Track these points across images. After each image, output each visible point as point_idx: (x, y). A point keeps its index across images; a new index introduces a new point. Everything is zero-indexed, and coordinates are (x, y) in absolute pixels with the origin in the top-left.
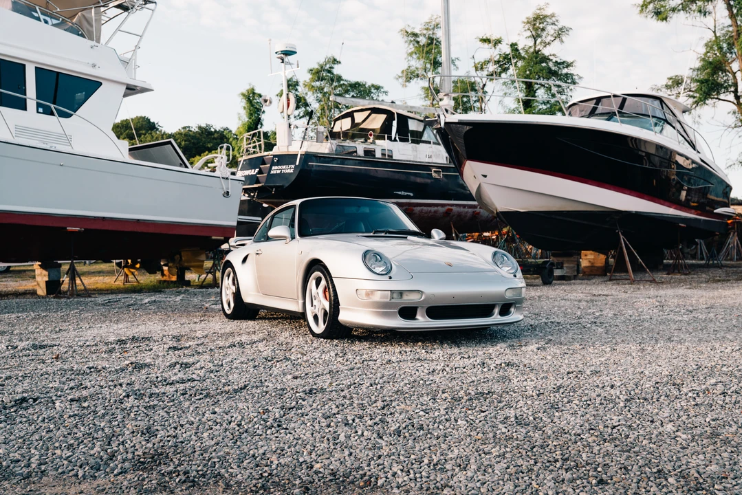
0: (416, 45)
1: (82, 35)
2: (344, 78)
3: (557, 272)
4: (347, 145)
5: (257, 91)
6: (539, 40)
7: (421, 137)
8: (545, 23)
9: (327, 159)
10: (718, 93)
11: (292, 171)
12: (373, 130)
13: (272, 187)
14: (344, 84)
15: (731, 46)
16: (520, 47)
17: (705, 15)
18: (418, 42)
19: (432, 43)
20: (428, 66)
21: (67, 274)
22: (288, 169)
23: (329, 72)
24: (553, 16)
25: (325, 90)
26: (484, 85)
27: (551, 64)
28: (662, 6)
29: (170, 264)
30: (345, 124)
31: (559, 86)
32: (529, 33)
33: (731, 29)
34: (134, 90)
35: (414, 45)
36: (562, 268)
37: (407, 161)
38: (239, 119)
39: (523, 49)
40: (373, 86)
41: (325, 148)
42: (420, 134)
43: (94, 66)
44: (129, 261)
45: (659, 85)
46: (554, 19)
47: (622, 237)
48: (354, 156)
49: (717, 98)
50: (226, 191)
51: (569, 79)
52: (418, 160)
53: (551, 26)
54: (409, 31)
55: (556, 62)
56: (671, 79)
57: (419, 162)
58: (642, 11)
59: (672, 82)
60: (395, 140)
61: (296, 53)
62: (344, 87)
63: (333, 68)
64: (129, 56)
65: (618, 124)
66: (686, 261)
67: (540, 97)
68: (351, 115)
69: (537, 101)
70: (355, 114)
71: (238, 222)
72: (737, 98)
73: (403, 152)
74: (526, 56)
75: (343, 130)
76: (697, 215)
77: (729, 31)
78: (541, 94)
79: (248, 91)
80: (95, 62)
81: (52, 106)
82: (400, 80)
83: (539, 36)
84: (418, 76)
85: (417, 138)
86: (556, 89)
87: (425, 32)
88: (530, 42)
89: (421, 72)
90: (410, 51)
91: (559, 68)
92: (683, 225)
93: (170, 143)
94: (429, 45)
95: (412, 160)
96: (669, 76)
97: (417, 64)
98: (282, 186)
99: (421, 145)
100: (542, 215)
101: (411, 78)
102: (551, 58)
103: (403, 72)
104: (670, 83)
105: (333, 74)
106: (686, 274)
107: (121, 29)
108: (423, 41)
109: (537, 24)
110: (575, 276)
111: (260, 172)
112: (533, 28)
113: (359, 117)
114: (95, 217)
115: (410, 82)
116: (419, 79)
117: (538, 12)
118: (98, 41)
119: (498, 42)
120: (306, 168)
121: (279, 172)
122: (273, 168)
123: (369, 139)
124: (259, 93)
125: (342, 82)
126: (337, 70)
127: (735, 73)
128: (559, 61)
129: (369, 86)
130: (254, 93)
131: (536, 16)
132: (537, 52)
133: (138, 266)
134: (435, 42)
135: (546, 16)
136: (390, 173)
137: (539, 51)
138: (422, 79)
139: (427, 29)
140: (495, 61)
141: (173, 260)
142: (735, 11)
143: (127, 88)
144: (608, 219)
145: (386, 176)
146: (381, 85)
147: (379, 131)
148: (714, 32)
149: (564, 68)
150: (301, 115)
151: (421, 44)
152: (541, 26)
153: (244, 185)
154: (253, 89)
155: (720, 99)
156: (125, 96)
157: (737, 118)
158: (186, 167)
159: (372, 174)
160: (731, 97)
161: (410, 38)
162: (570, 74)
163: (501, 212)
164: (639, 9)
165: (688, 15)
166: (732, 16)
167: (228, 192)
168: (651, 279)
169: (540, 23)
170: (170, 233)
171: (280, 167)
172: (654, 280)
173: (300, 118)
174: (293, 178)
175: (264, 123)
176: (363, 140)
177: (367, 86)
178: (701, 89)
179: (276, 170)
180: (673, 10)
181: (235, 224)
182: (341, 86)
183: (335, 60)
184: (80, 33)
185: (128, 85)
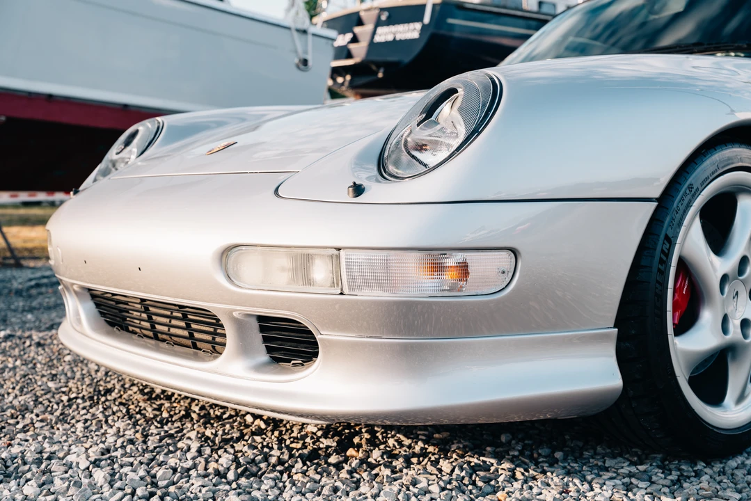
11: (415, 36)
13: (379, 65)
22: (410, 32)
50: (302, 56)
98: (398, 63)
111: (355, 40)
121: (390, 38)
122: (380, 30)
171: (393, 29)
174: (417, 50)
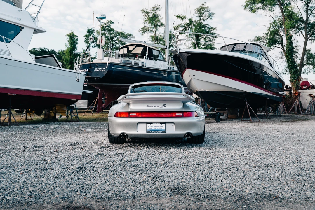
0: (148, 17)
1: (14, 5)
2: (115, 30)
3: (221, 117)
4: (128, 60)
5: (75, 34)
6: (202, 18)
7: (158, 58)
8: (204, 11)
9: (119, 66)
10: (276, 44)
11: (104, 71)
12: (138, 54)
13: (95, 78)
14: (115, 33)
15: (281, 25)
16: (194, 20)
17: (272, 11)
18: (149, 16)
19: (155, 16)
20: (153, 26)
21: (7, 115)
22: (103, 70)
23: (109, 27)
24: (208, 8)
25: (106, 35)
26: (178, 36)
27: (206, 28)
28: (253, 7)
29: (51, 111)
30: (125, 51)
31: (209, 38)
32: (197, 15)
33: (280, 18)
34: (37, 31)
35: (147, 17)
36: (223, 115)
37: (153, 68)
38: (66, 46)
39: (195, 21)
40: (128, 34)
41: (118, 61)
42: (157, 56)
43: (20, 19)
44: (30, 110)
45: (252, 40)
46: (208, 9)
47: (247, 103)
48: (131, 65)
49: (275, 46)
50: (78, 79)
51: (214, 35)
52: (157, 68)
53: (207, 12)
54: (145, 10)
55: (209, 28)
56: (256, 37)
57: (158, 68)
58: (245, 8)
59: (257, 38)
60: (147, 59)
61: (105, 18)
62: (115, 34)
63: (110, 25)
64: (35, 15)
65: (247, 56)
66: (269, 114)
67: (202, 42)
68: (127, 47)
69: (201, 44)
70: (129, 46)
71: (83, 93)
72: (283, 46)
73: (150, 64)
74: (196, 25)
75: (124, 53)
76: (273, 94)
77: (280, 19)
78: (202, 41)
79: (70, 33)
80: (21, 18)
81: (3, 37)
82: (141, 32)
83: (201, 16)
84: (149, 31)
85: (156, 58)
86: (208, 39)
87: (152, 11)
88: (198, 19)
89: (150, 29)
90: (145, 20)
91: (209, 30)
92: (268, 98)
93: (53, 56)
94: (154, 17)
95: (154, 67)
96: (256, 36)
97: (148, 25)
98: (100, 77)
99: (158, 61)
100: (216, 93)
101: (145, 31)
102: (206, 26)
103: (142, 28)
104: (256, 39)
105: (110, 28)
106: (269, 119)
107: (32, 3)
108: (151, 15)
109: (201, 11)
110: (226, 119)
111: (89, 71)
112: (200, 13)
113: (131, 48)
114: (21, 89)
115: (144, 33)
116: (149, 32)
117: (202, 6)
118: (21, 8)
119: (184, 17)
120: (111, 69)
121: (98, 71)
122: (95, 69)
123: (136, 58)
124: (75, 35)
125: (114, 32)
126: (112, 26)
127: (282, 36)
128: (210, 27)
129: (126, 34)
130: (73, 35)
131: (200, 8)
132: (201, 23)
133: (34, 112)
134: (156, 16)
135: (205, 8)
136: (146, 73)
137: (202, 22)
138: (150, 32)
139: (153, 10)
140: (183, 26)
141: (52, 110)
142: (283, 11)
143: (34, 31)
144: (241, 95)
145: (144, 74)
146: (132, 34)
147: (140, 54)
148: (274, 19)
149: (211, 30)
150: (95, 46)
151: (150, 17)
152: (203, 12)
153: (86, 76)
154: (73, 33)
155: (276, 47)
156: (34, 33)
157: (282, 55)
158: (60, 67)
159: (138, 73)
160: (280, 46)
161: (145, 14)
162: (214, 33)
163: (199, 91)
164: (244, 7)
165: (264, 11)
166: (282, 12)
167: (79, 79)
168: (258, 121)
169: (202, 11)
170: (54, 97)
171: (99, 69)
172: (260, 121)
173: (95, 47)
174: (105, 74)
175: (77, 48)
176: (133, 58)
177: (125, 34)
178: (270, 42)
179: (96, 70)
180: (258, 8)
181: (81, 94)
182: (114, 33)
183: (111, 22)
184: (14, 4)
185: (35, 29)
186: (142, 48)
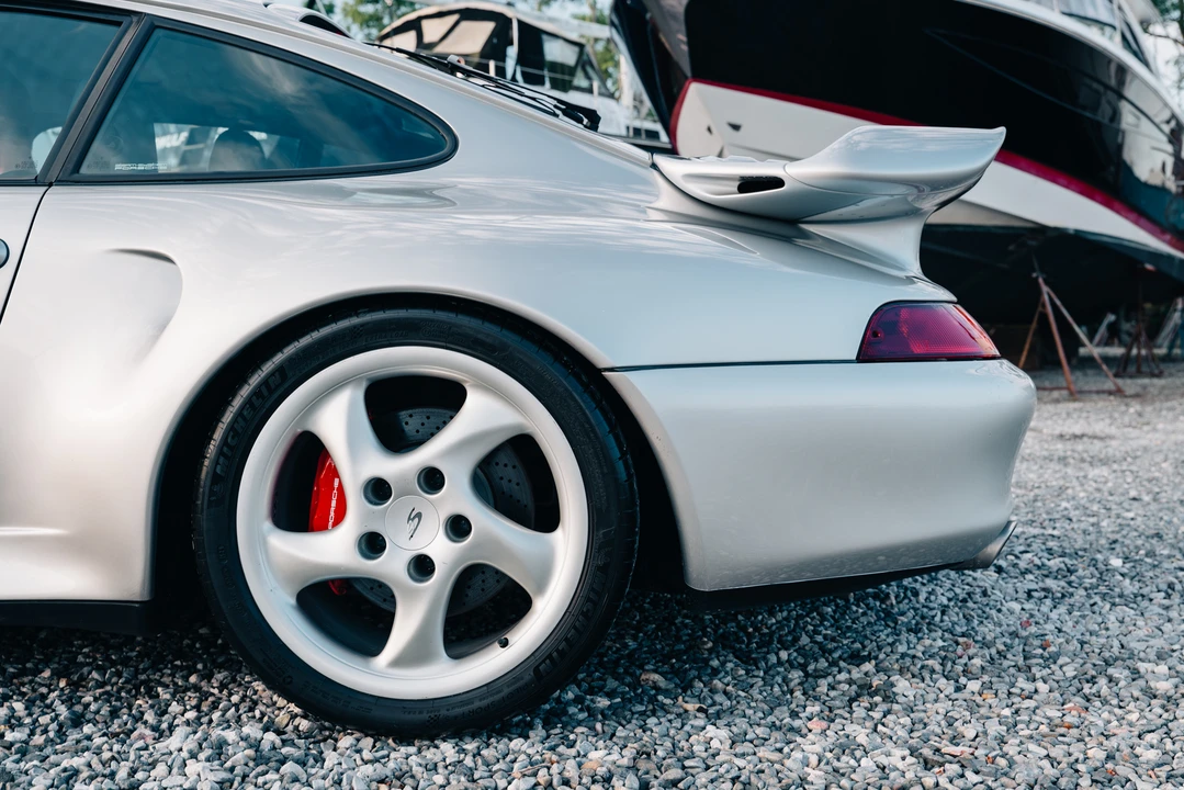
7: (572, 77)
12: (464, 57)
42: (568, 72)
47: (1045, 289)
60: (514, 80)
66: (1156, 351)
68: (415, 25)
70: (425, 23)
85: (562, 78)
92: (1150, 267)
99: (573, 94)
106: (1153, 375)
113: (432, 31)
147: (476, 59)
168: (1113, 387)
172: (1118, 390)
186: (489, 26)
